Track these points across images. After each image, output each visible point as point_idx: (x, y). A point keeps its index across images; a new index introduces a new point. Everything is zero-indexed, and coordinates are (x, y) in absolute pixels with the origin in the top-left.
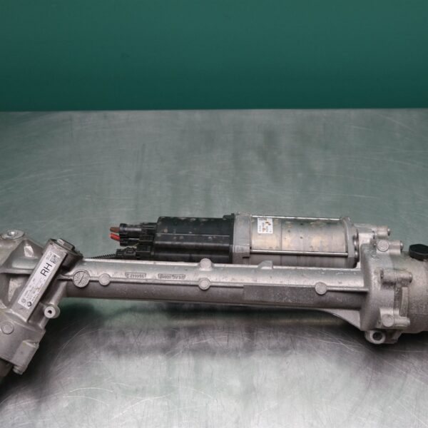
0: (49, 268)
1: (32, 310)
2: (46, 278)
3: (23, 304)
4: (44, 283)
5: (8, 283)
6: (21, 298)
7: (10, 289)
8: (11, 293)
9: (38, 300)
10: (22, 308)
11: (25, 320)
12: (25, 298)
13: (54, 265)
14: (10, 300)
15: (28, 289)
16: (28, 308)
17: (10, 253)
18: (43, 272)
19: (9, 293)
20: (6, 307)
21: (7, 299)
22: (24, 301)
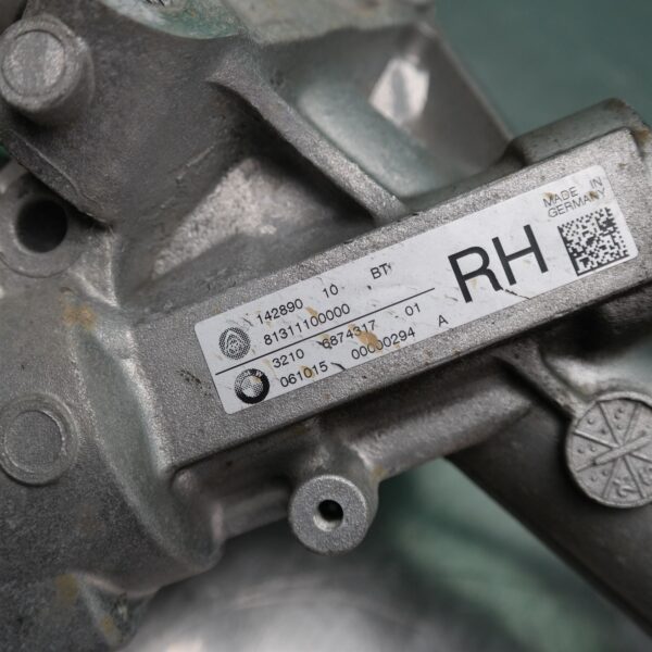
0: (524, 267)
1: (239, 433)
2: (460, 314)
3: (216, 360)
4: (425, 328)
5: (221, 171)
6: (234, 316)
7: (208, 209)
8: (195, 237)
9: (320, 401)
10: (198, 379)
11: (163, 461)
12: (256, 334)
13: (562, 273)
14: (161, 267)
15: (309, 291)
16: (233, 405)
17: (336, 25)
18: (470, 263)
19: (186, 230)
20: (112, 302)
21: (154, 253)
22: (236, 342)
